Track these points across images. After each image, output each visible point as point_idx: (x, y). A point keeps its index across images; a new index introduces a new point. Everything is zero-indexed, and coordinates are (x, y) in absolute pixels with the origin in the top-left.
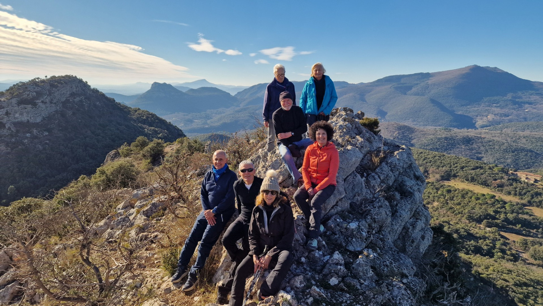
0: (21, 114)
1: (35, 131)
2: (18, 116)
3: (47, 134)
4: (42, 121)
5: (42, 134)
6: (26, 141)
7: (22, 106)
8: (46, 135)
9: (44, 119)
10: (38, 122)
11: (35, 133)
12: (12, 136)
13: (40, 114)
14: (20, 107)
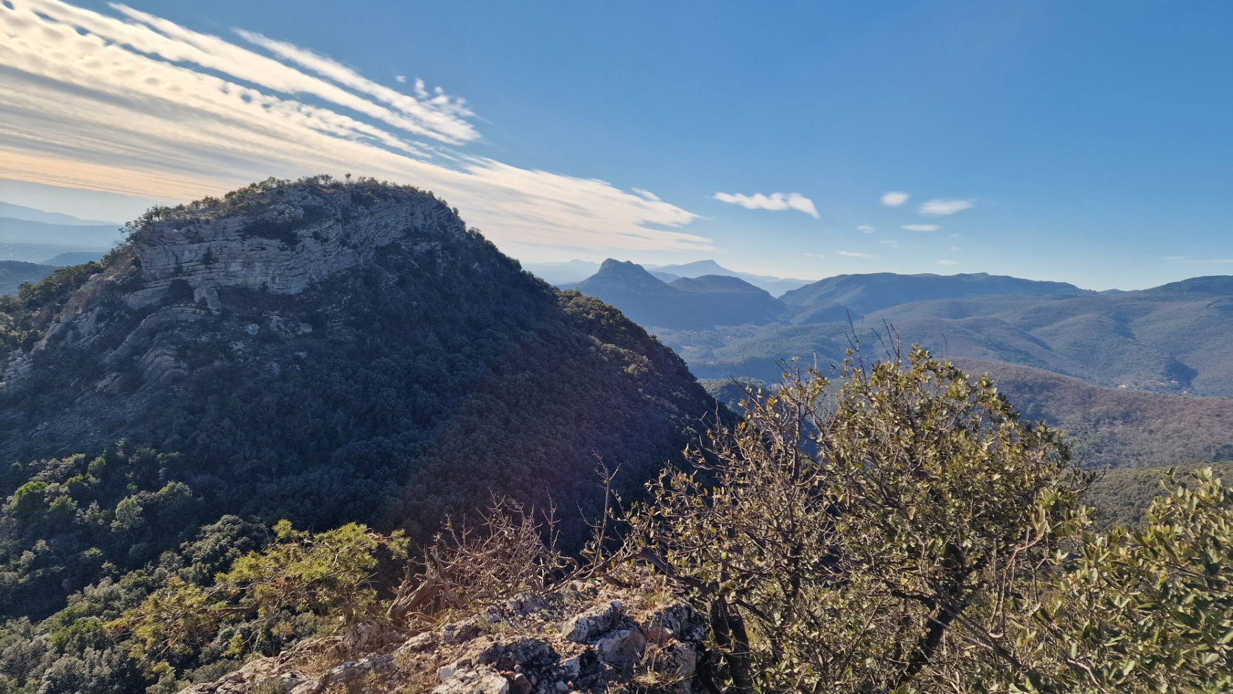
0: (248, 264)
1: (275, 319)
2: (239, 268)
3: (309, 330)
4: (305, 291)
5: (293, 330)
6: (240, 345)
7: (256, 240)
8: (305, 335)
9: (312, 286)
10: (292, 292)
11: (273, 325)
12: (203, 325)
13: (301, 270)
14: (247, 243)
